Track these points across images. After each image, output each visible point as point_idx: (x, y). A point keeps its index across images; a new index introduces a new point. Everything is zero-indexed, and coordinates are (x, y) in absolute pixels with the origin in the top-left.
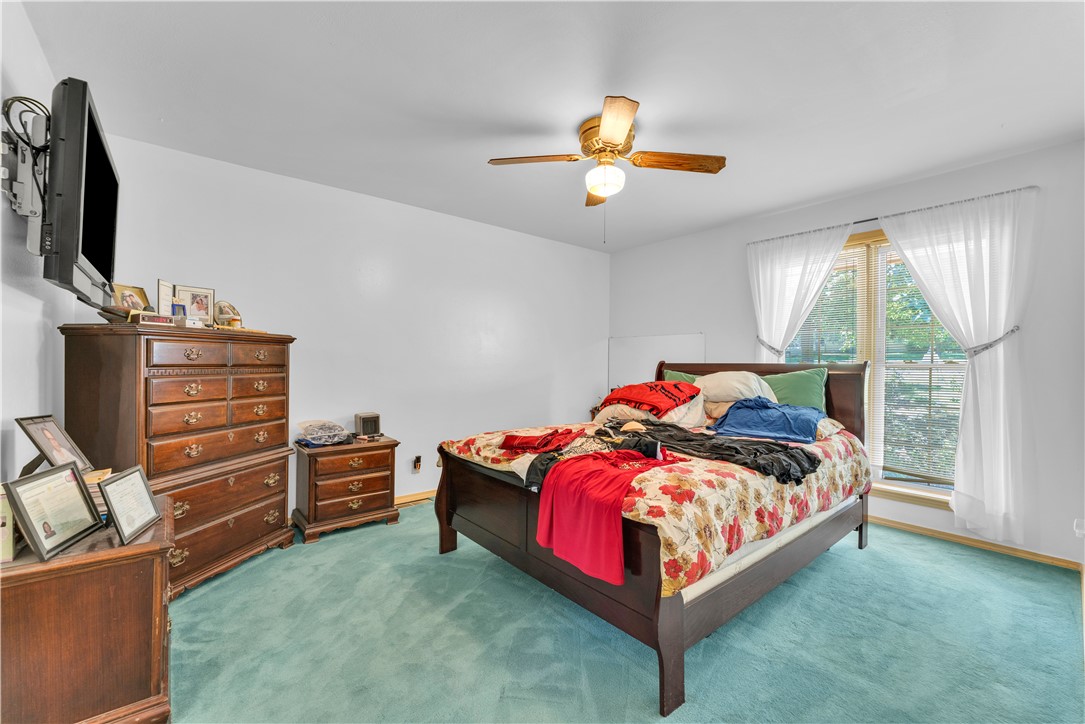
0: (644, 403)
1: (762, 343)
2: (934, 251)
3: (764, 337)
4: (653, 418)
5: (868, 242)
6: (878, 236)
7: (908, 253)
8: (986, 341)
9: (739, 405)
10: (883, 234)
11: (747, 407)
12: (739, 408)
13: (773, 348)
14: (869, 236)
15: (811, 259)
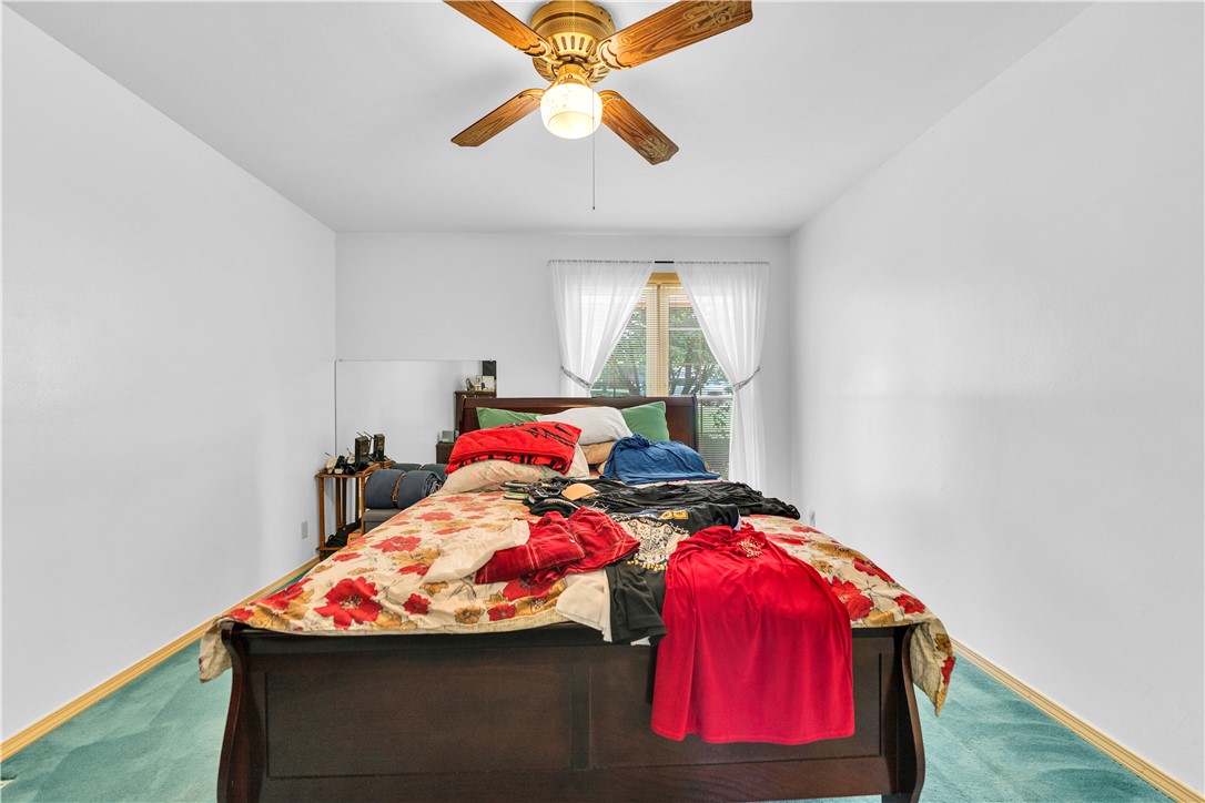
0: (537, 456)
1: (569, 375)
2: (713, 300)
3: (571, 367)
4: (560, 475)
5: (660, 283)
6: (671, 278)
7: (696, 298)
8: (745, 378)
9: (622, 446)
10: (677, 278)
11: (630, 447)
12: (622, 449)
13: (582, 381)
14: (664, 277)
15: (619, 288)
